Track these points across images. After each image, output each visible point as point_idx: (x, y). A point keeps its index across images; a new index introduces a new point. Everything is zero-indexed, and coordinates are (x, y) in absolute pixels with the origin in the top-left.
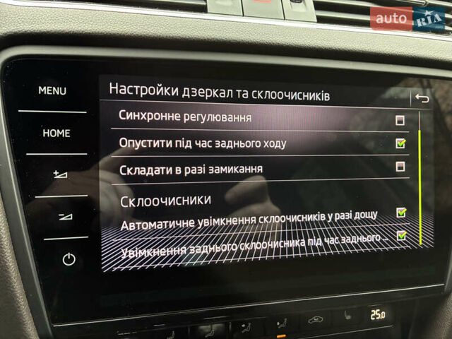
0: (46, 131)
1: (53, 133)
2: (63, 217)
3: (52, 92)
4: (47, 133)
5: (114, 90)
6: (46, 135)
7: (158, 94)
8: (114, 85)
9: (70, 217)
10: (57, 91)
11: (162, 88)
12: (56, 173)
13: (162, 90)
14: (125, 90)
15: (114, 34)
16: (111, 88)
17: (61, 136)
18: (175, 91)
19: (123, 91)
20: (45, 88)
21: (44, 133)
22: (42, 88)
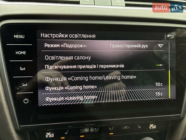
0: (17, 52)
1: (20, 53)
2: (23, 85)
5: (43, 36)
6: (17, 53)
8: (42, 34)
9: (26, 85)
10: (21, 37)
12: (21, 68)
13: (61, 35)
18: (66, 36)
19: (46, 36)
22: (15, 36)
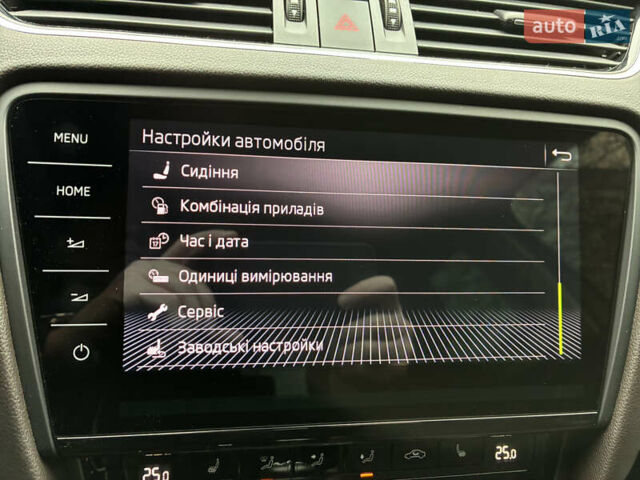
0: (61, 188)
1: (69, 191)
2: (76, 297)
3: (70, 140)
4: (62, 191)
5: (148, 139)
6: (61, 193)
7: (204, 143)
8: (148, 132)
9: (85, 298)
10: (77, 138)
11: (209, 137)
12: (70, 241)
13: (208, 139)
14: (162, 139)
15: (150, 69)
16: (145, 135)
17: (78, 194)
18: (227, 141)
19: (159, 140)
20: (62, 135)
21: (58, 190)
22: (59, 134)
